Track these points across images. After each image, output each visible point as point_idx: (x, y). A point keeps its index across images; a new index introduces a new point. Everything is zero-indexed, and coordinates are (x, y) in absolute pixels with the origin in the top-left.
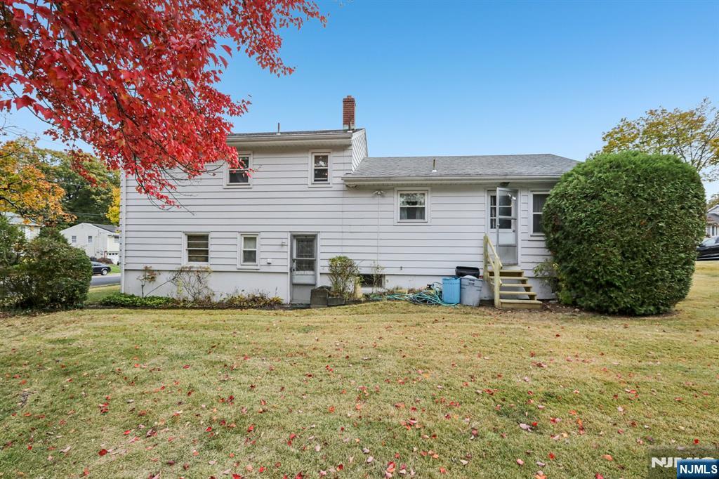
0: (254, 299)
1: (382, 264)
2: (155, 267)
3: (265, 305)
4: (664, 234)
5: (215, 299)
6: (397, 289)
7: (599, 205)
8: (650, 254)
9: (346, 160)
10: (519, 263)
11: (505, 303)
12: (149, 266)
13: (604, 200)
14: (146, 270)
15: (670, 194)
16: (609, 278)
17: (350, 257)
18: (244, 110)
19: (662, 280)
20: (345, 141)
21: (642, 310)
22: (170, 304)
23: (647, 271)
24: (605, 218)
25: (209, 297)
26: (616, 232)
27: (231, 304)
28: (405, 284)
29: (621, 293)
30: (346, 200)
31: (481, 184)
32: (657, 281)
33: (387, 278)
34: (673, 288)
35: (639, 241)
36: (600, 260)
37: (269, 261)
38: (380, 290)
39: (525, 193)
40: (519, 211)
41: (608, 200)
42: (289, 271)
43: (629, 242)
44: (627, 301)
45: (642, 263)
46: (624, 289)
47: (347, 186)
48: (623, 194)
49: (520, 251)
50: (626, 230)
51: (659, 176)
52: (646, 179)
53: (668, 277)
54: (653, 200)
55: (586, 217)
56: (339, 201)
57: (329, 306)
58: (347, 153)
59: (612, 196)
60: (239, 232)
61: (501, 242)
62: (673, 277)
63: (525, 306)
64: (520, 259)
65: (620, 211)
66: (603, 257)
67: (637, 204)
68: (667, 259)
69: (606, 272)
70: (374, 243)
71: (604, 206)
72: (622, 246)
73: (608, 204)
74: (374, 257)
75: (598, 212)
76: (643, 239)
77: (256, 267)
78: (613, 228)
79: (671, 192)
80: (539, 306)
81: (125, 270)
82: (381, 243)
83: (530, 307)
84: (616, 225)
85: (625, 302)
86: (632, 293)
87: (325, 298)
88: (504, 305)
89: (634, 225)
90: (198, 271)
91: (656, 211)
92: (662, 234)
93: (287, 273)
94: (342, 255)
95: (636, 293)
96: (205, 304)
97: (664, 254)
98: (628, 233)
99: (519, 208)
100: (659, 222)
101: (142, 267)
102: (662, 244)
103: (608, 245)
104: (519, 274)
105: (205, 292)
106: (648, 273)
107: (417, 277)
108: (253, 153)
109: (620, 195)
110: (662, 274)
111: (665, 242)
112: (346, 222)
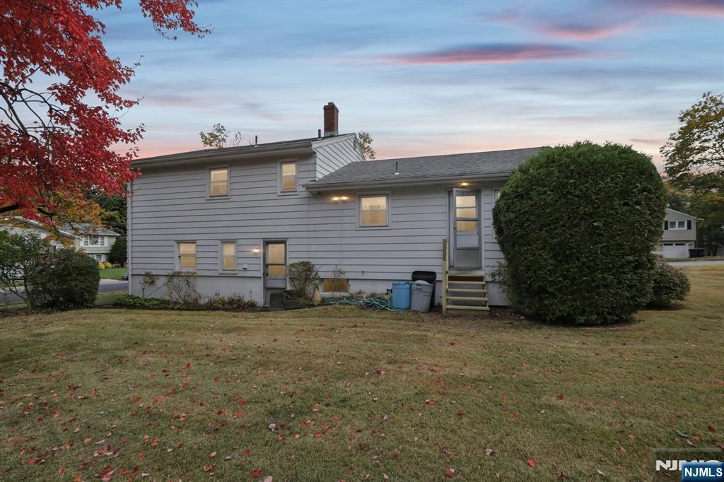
0: (231, 302)
1: (344, 269)
2: (154, 272)
3: (238, 307)
4: (602, 235)
5: (202, 302)
6: (360, 293)
7: (526, 204)
8: (586, 257)
9: (310, 168)
10: (483, 266)
11: (451, 309)
12: (148, 271)
13: (531, 199)
14: (147, 275)
15: (607, 190)
16: (540, 283)
17: (313, 262)
18: (138, 137)
19: (604, 286)
20: (307, 150)
21: (582, 319)
22: (163, 305)
23: (585, 276)
24: (532, 218)
25: (197, 300)
26: (544, 234)
27: (211, 307)
28: (368, 289)
29: (555, 301)
30: (312, 208)
31: (440, 185)
32: (598, 287)
33: (350, 282)
34: (621, 296)
35: (572, 242)
36: (529, 264)
37: (245, 266)
38: (343, 294)
39: (489, 193)
40: (482, 211)
41: (536, 198)
42: (262, 276)
43: (560, 243)
44: (564, 309)
45: (577, 267)
46: (559, 295)
47: (311, 192)
48: (552, 191)
49: (484, 255)
50: (556, 232)
51: (596, 170)
52: (579, 174)
53: (612, 282)
54: (587, 197)
55: (516, 217)
56: (305, 208)
57: (286, 310)
58: (311, 161)
59: (540, 194)
60: (220, 240)
61: (460, 245)
62: (619, 282)
63: (473, 313)
64: (484, 263)
65: (547, 211)
66: (531, 261)
67: (567, 202)
68: (610, 263)
69: (537, 277)
70: (338, 248)
71: (532, 206)
72: (552, 249)
73: (536, 203)
74: (337, 262)
75: (526, 212)
76: (576, 240)
77: (235, 272)
78: (541, 229)
79: (610, 187)
80: (487, 313)
81: (132, 275)
82: (345, 248)
83: (478, 313)
84: (544, 226)
85: (560, 311)
86: (568, 300)
87: (282, 302)
88: (449, 311)
89: (564, 225)
90: (187, 276)
91: (589, 209)
92: (599, 235)
93: (260, 278)
94: (306, 260)
95: (575, 301)
96: (192, 306)
97: (604, 257)
98: (557, 234)
99: (482, 209)
100: (595, 222)
101: (143, 273)
102: (601, 245)
103: (536, 248)
104: (481, 279)
105: (193, 295)
106: (585, 278)
107: (379, 282)
108: (230, 166)
109: (549, 192)
110: (604, 279)
111: (605, 244)
112: (312, 228)
